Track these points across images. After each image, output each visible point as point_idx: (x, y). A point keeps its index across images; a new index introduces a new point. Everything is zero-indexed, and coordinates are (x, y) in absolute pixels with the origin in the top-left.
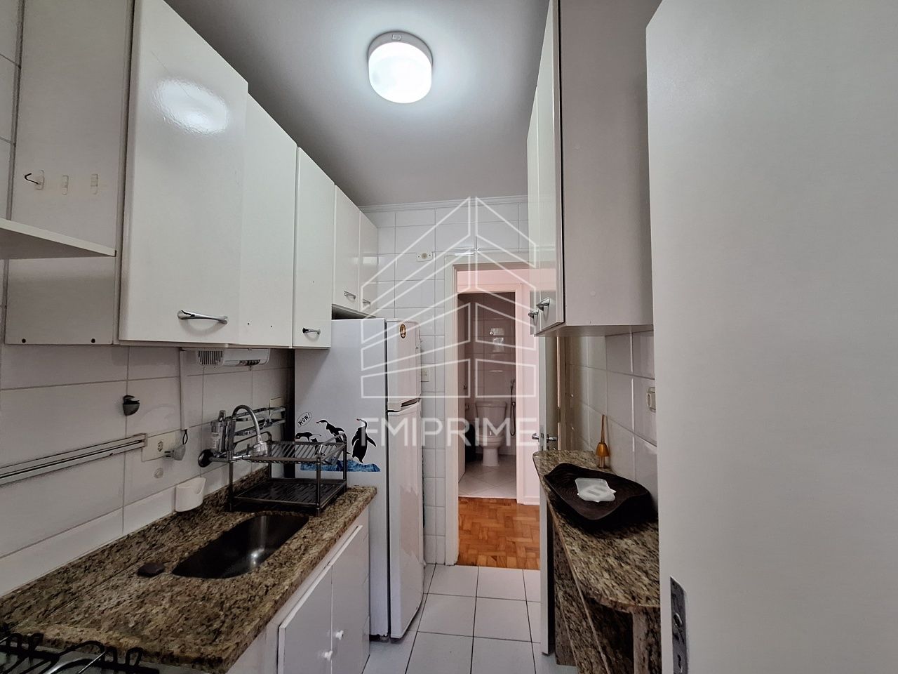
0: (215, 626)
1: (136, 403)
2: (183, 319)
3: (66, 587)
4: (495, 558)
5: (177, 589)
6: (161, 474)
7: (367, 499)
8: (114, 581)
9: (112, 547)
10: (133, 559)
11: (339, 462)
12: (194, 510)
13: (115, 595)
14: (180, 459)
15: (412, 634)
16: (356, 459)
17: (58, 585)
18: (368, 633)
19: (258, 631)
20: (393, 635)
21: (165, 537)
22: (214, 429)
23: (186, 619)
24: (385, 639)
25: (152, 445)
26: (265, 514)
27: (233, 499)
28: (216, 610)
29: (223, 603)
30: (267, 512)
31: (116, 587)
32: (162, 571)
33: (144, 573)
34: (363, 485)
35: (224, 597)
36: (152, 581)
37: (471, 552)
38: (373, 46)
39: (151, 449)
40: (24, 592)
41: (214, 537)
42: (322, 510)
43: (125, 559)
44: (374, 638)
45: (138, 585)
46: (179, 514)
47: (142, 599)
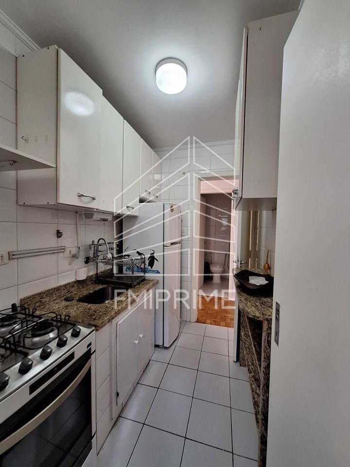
0: (94, 317)
1: (61, 233)
2: (79, 196)
3: (40, 300)
4: (215, 321)
5: (79, 306)
6: (71, 264)
7: (154, 284)
8: (56, 301)
9: (55, 288)
10: (62, 295)
11: (141, 268)
12: (83, 280)
13: (57, 305)
14: (77, 258)
15: (173, 347)
16: (150, 267)
17: (38, 299)
18: (154, 343)
19: (110, 320)
20: (165, 346)
21: (73, 289)
22: (90, 248)
23: (83, 314)
24: (161, 347)
25: (67, 250)
26: (111, 286)
27: (98, 279)
28: (94, 313)
29: (96, 311)
31: (57, 303)
32: (73, 300)
33: (66, 300)
34: (152, 279)
35: (96, 309)
36: (69, 302)
37: (203, 318)
38: (158, 66)
39: (67, 253)
40: (27, 298)
41: (91, 292)
42: (135, 286)
43: (59, 294)
44: (157, 346)
45: (64, 303)
46: (78, 281)
47: (67, 307)
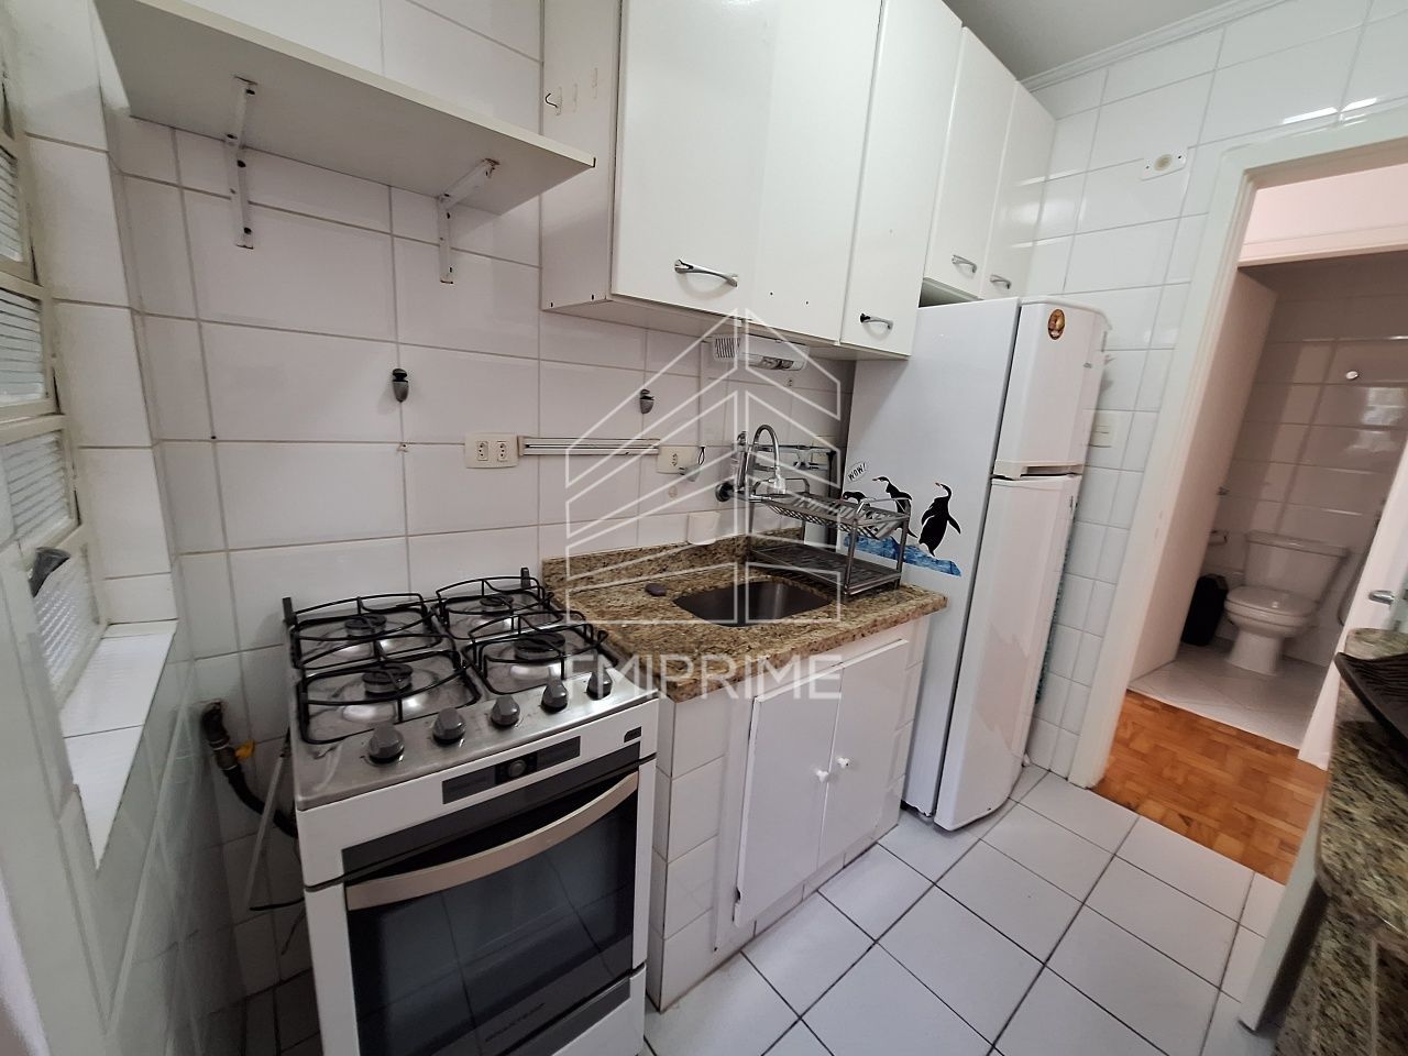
2: (681, 271)
4: (1187, 819)
5: (669, 614)
8: (627, 588)
12: (706, 547)
13: (622, 598)
15: (968, 838)
16: (924, 547)
20: (936, 820)
21: (675, 565)
23: (666, 641)
24: (925, 819)
25: (667, 453)
26: (784, 582)
29: (701, 643)
30: (786, 580)
32: (664, 595)
34: (927, 588)
35: (705, 638)
36: (653, 599)
37: (1130, 785)
39: (665, 461)
44: (908, 809)
47: (640, 609)
